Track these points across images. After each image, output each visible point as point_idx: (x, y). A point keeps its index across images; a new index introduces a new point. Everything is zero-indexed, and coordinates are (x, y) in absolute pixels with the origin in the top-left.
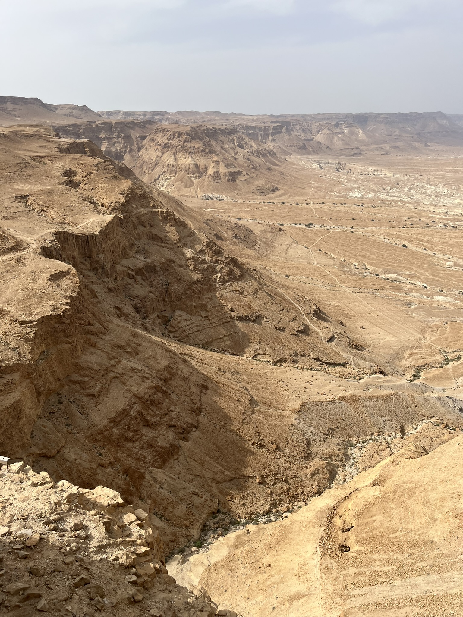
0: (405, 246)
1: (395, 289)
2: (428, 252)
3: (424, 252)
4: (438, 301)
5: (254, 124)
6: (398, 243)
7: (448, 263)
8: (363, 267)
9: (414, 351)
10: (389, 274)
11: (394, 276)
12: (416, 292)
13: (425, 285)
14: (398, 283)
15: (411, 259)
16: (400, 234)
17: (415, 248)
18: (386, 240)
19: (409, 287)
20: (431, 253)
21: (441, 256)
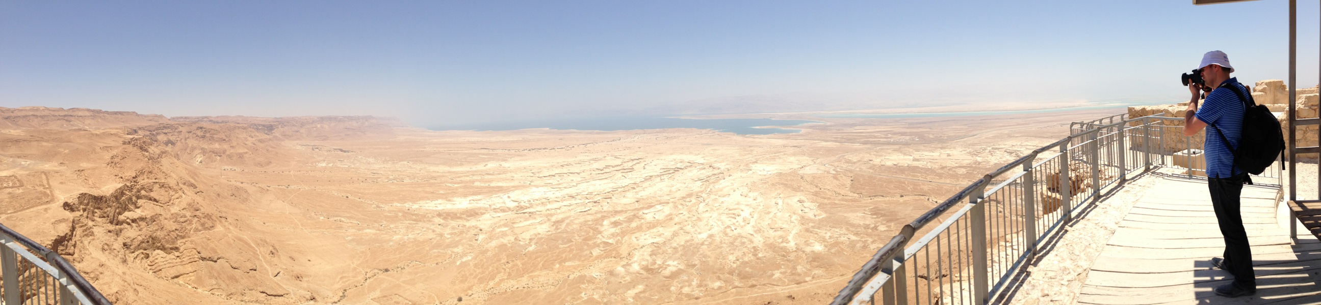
0: (347, 197)
1: (338, 227)
2: (361, 200)
3: (359, 200)
4: (366, 233)
5: (263, 123)
6: (343, 195)
7: (373, 206)
8: (320, 213)
9: (344, 275)
10: (336, 217)
11: (339, 218)
12: (352, 229)
13: (359, 223)
14: (341, 223)
15: (351, 206)
16: (345, 189)
17: (353, 198)
18: (336, 194)
19: (348, 225)
20: (363, 201)
21: (369, 202)
